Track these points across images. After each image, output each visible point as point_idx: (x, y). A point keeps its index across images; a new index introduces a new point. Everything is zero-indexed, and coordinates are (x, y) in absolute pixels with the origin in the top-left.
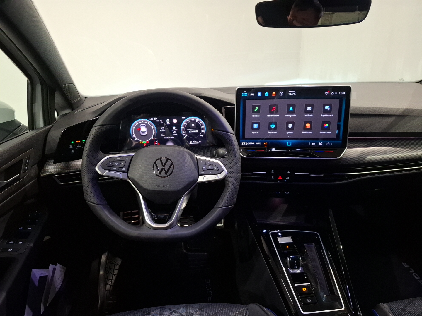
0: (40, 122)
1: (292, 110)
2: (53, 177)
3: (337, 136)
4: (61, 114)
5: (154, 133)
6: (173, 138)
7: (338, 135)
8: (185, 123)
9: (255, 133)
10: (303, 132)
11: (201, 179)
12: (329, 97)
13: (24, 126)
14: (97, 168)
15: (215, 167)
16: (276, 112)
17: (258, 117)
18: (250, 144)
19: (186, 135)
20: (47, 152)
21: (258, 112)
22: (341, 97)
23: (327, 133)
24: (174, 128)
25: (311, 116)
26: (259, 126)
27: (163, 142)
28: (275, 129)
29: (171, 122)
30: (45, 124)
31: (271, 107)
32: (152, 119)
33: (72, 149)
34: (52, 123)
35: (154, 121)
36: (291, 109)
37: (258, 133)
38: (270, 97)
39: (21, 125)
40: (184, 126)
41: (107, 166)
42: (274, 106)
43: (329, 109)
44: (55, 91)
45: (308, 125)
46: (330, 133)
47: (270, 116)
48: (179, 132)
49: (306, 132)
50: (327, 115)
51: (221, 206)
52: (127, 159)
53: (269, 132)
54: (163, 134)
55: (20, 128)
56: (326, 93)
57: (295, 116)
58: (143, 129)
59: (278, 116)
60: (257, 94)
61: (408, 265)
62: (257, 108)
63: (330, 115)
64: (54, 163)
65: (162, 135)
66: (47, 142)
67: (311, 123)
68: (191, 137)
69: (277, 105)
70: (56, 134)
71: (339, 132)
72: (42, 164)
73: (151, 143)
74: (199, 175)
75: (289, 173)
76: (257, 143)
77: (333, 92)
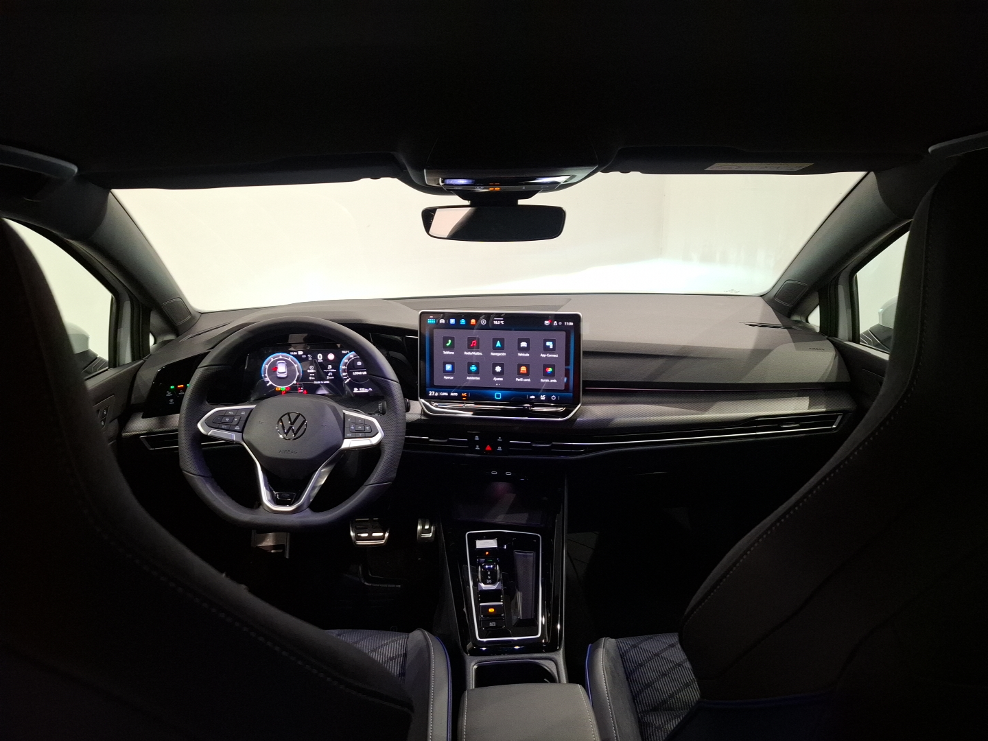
0: (126, 356)
1: (500, 345)
2: (140, 439)
3: (565, 386)
4: (160, 340)
5: (298, 374)
6: (328, 382)
7: (567, 384)
8: (346, 361)
9: (448, 378)
10: (517, 379)
11: (348, 444)
12: (550, 328)
13: (102, 360)
14: (199, 425)
15: (367, 428)
16: (477, 348)
17: (451, 355)
18: (442, 394)
19: (348, 378)
20: (133, 401)
21: (451, 348)
22: (567, 330)
23: (552, 381)
24: (330, 367)
25: (527, 355)
26: (453, 367)
27: (311, 389)
28: (476, 373)
29: (325, 358)
30: (134, 358)
31: (470, 340)
32: (295, 353)
33: (170, 398)
34: (144, 357)
35: (298, 357)
36: (498, 344)
37: (452, 378)
38: (468, 326)
39: (96, 358)
40: (345, 364)
41: (214, 423)
42: (474, 339)
43: (551, 347)
44: (151, 310)
45: (523, 369)
46: (555, 381)
47: (469, 353)
48: (336, 375)
49: (521, 379)
50: (550, 356)
51: (371, 482)
52: (243, 413)
53: (468, 378)
54: (312, 376)
55: (96, 362)
56: (547, 323)
57: (504, 354)
58: (282, 368)
59: (481, 354)
60: (449, 321)
62: (450, 341)
63: (554, 356)
64: (143, 417)
65: (310, 378)
66: (135, 385)
67: (527, 366)
68: (356, 382)
69: (479, 339)
70: (148, 375)
71: (568, 380)
72: (124, 419)
73: (293, 389)
74: (344, 438)
75: (501, 440)
76: (452, 394)
77: (556, 322)
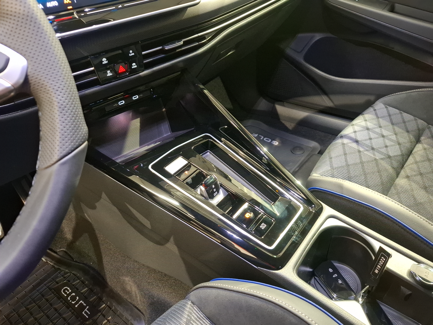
61: (256, 134)
75: (133, 54)
